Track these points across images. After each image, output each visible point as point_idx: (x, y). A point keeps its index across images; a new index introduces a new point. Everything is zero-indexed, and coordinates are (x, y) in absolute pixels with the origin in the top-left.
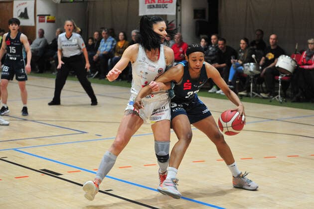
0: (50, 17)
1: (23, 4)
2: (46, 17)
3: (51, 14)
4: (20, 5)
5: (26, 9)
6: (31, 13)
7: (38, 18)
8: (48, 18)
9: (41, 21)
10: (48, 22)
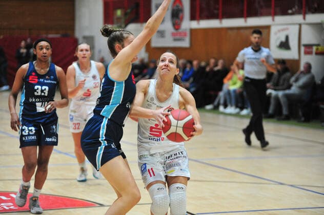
0: (320, 48)
1: (283, 30)
2: (314, 48)
3: (321, 44)
4: (279, 31)
5: (287, 38)
6: (293, 43)
7: (303, 49)
8: (317, 49)
9: (307, 53)
10: (317, 54)
